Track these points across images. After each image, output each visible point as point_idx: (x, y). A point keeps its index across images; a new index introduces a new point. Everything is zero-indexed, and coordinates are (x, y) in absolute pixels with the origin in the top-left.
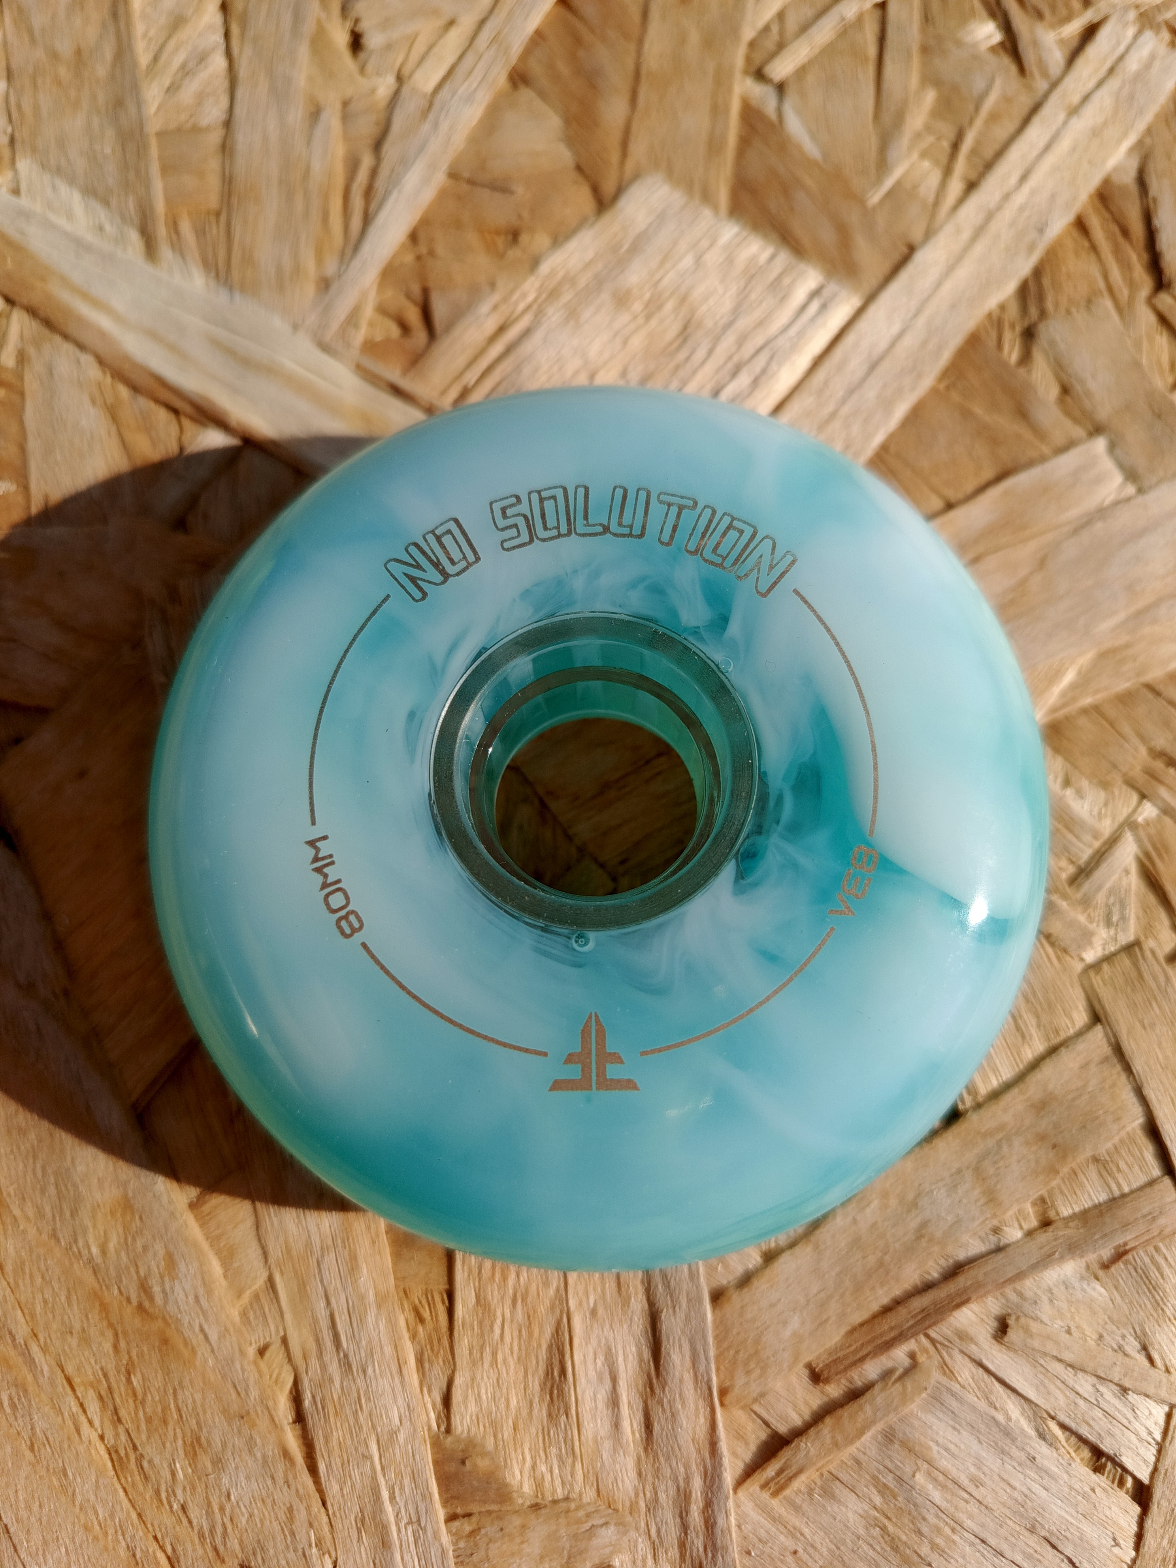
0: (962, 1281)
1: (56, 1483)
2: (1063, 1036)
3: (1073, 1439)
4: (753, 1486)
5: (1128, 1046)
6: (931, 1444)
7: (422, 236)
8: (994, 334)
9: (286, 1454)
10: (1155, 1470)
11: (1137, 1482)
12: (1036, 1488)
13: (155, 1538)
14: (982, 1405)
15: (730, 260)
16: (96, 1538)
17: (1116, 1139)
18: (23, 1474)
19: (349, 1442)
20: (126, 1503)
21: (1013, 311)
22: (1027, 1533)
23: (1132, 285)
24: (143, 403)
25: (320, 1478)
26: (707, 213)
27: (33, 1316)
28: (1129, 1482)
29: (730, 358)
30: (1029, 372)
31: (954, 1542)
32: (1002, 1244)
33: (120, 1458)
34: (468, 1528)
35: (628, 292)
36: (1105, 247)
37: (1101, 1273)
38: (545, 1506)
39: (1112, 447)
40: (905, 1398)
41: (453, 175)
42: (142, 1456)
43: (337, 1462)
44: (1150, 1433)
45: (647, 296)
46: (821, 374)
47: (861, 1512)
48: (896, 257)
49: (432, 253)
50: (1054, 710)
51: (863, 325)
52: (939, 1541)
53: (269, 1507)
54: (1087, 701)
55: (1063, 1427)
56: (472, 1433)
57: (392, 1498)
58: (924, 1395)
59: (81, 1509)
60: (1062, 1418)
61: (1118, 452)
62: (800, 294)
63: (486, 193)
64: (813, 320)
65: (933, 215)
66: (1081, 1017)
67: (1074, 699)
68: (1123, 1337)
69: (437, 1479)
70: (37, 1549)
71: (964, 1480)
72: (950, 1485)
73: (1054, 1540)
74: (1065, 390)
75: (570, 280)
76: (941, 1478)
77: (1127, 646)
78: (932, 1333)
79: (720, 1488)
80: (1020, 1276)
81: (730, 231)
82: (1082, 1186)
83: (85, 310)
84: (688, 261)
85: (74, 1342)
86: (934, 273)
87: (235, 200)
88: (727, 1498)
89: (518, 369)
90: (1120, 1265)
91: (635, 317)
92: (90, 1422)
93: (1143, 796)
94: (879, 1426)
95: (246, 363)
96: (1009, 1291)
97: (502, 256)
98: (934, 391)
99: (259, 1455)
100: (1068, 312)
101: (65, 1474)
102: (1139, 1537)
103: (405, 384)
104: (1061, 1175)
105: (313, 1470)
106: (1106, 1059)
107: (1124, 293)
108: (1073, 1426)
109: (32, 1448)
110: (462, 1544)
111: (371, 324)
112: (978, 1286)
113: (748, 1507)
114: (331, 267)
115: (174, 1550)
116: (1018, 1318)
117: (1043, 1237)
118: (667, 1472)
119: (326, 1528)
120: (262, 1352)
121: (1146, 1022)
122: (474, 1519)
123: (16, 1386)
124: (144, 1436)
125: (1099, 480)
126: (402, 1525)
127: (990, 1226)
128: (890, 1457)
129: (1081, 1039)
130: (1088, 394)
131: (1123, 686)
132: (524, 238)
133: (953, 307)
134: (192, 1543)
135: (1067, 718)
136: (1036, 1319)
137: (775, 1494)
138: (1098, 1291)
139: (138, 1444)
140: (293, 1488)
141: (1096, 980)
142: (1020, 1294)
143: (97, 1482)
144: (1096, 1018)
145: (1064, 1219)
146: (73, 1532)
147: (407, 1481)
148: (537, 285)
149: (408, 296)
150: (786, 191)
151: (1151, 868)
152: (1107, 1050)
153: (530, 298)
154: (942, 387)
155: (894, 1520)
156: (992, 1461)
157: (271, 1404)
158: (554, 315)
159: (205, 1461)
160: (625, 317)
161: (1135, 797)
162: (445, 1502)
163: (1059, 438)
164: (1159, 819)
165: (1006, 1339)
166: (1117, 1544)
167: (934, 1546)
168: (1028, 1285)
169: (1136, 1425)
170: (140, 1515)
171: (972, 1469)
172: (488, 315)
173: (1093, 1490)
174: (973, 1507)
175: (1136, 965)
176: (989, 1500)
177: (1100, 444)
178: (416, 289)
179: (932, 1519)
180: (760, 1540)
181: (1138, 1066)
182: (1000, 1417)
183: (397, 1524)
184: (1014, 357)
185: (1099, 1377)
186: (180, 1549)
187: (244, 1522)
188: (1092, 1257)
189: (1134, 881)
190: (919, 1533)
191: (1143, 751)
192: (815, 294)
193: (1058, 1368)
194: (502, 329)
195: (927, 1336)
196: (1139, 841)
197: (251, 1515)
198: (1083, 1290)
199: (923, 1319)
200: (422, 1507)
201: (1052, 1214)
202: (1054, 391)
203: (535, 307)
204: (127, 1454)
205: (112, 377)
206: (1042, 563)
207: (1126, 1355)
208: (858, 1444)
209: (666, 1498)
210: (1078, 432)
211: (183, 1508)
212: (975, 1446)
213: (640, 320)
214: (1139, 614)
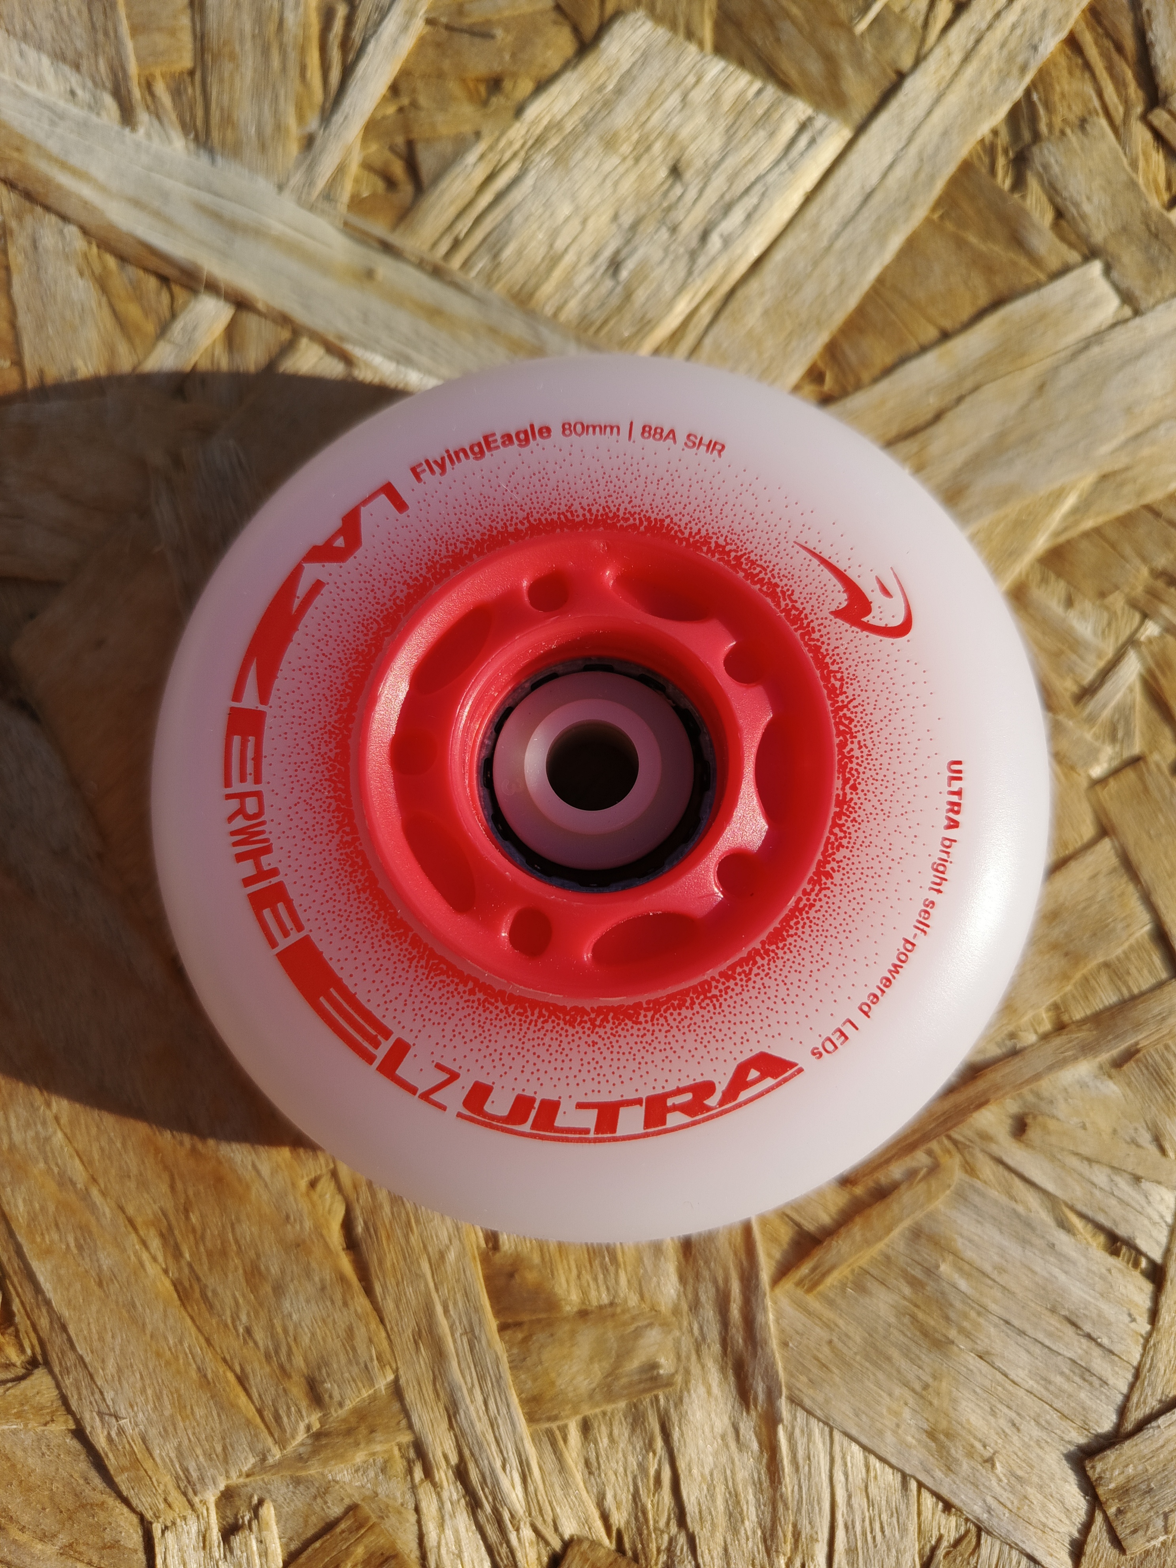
0: (981, 1085)
1: (126, 1315)
2: (1071, 850)
3: (1090, 1227)
4: (788, 1284)
5: (1136, 856)
6: (956, 1236)
7: (403, 86)
8: (986, 160)
9: (342, 1279)
10: (1168, 1252)
11: (1151, 1262)
12: (1056, 1272)
13: (224, 1360)
14: (1003, 1199)
15: (716, 97)
16: (168, 1363)
17: (1126, 946)
18: (94, 1308)
19: (402, 1263)
20: (193, 1330)
21: (1004, 138)
22: (1048, 1313)
23: (1127, 103)
24: (132, 271)
25: (376, 1297)
26: (692, 48)
27: (91, 1162)
28: (1144, 1263)
29: (722, 196)
30: (1024, 197)
31: (979, 1324)
32: (1018, 1047)
33: (185, 1289)
34: (520, 1336)
35: (615, 135)
36: (1099, 65)
37: (1113, 1072)
38: (592, 1312)
39: (1108, 270)
40: (930, 1197)
41: (430, 22)
42: (206, 1286)
43: (391, 1282)
44: (1162, 1217)
45: (635, 137)
46: (813, 210)
47: (891, 1302)
48: (886, 84)
49: (414, 104)
50: (1057, 534)
51: (853, 157)
52: (966, 1324)
53: (331, 1326)
54: (1089, 524)
55: (1082, 1216)
56: (519, 1249)
57: (446, 1311)
58: (948, 1192)
59: (152, 1337)
60: (1080, 1207)
61: (1115, 274)
62: (789, 128)
63: (466, 39)
64: (802, 154)
65: (923, 40)
66: (1088, 830)
67: (1076, 523)
68: (1136, 1129)
69: (488, 1292)
70: (113, 1377)
71: (987, 1268)
72: (975, 1273)
73: (1074, 1318)
74: (1059, 214)
75: (555, 126)
76: (966, 1267)
77: (1127, 469)
78: (955, 1135)
79: (757, 1286)
80: (1037, 1077)
81: (716, 67)
82: (1093, 990)
83: (64, 179)
84: (674, 100)
85: (132, 1185)
86: (925, 101)
87: (208, 57)
88: (765, 1295)
89: (509, 217)
90: (1132, 1063)
91: (624, 159)
92: (154, 1259)
93: (1145, 616)
94: (907, 1223)
95: (233, 226)
96: (1025, 1091)
97: (485, 103)
98: (928, 221)
99: (317, 1279)
100: (1063, 133)
101: (134, 1306)
102: (1154, 1315)
103: (395, 239)
104: (1073, 981)
105: (369, 1291)
106: (1114, 871)
107: (1118, 112)
108: (1090, 1213)
109: (100, 1284)
110: (515, 1351)
111: (357, 181)
112: (997, 1088)
113: (785, 1303)
114: (313, 123)
115: (242, 1369)
116: (1035, 1117)
117: (1057, 1041)
118: (706, 1273)
119: (385, 1343)
120: (313, 1184)
121: (1152, 832)
122: (526, 1327)
123: (81, 1228)
124: (206, 1267)
125: (1096, 304)
126: (457, 1335)
127: (1006, 1032)
128: (917, 1251)
129: (1089, 852)
130: (1083, 217)
131: (1123, 508)
132: (507, 85)
133: (945, 133)
134: (260, 1363)
135: (1069, 542)
136: (1053, 1117)
137: (810, 1290)
138: (1112, 1089)
139: (201, 1276)
140: (352, 1309)
141: (1104, 794)
142: (1038, 1095)
143: (165, 1311)
144: (1104, 830)
145: (1078, 1022)
146: (146, 1358)
147: (459, 1296)
148: (523, 132)
149: (392, 149)
150: (771, 22)
151: (1154, 685)
152: (1114, 861)
153: (516, 146)
154: (936, 216)
155: (923, 1307)
156: (1015, 1250)
157: (325, 1232)
158: (542, 161)
159: (267, 1289)
160: (615, 160)
161: (1137, 617)
162: (497, 1313)
163: (1054, 264)
164: (1161, 637)
165: (1025, 1137)
166: (1134, 1320)
167: (962, 1331)
168: (1045, 1085)
169: (1149, 1210)
170: (208, 1341)
171: (996, 1258)
172: (475, 165)
173: (1109, 1271)
174: (997, 1293)
175: (1141, 778)
176: (1013, 1286)
177: (1096, 268)
178: (400, 140)
179: (958, 1304)
180: (797, 1333)
181: (1146, 874)
182: (1020, 1209)
183: (453, 1335)
184: (1007, 184)
185: (1113, 1168)
186: (248, 1369)
187: (307, 1341)
188: (1105, 1056)
189: (1139, 697)
190: (947, 1318)
191: (1145, 571)
192: (803, 127)
193: (1074, 1162)
194: (490, 178)
195: (949, 1137)
196: (1142, 658)
197: (313, 1335)
198: (1097, 1088)
199: (945, 1121)
200: (475, 1319)
201: (1065, 1018)
202: (1049, 216)
203: (522, 154)
204: (191, 1286)
205: (98, 247)
206: (1041, 388)
207: (1138, 1146)
208: (886, 1240)
209: (707, 1296)
210: (1074, 256)
211: (248, 1331)
212: (997, 1237)
213: (630, 162)
214: (1137, 436)
